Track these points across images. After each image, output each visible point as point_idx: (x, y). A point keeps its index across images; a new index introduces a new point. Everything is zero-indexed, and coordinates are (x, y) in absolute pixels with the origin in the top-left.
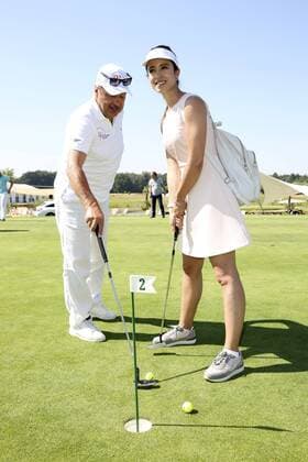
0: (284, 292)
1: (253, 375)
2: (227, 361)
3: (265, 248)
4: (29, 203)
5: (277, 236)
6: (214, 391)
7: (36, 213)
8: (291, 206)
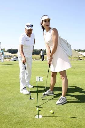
0: (77, 81)
1: (69, 103)
2: (62, 100)
3: (72, 69)
4: (9, 57)
5: (75, 66)
6: (59, 107)
7: (11, 60)
8: (79, 58)
